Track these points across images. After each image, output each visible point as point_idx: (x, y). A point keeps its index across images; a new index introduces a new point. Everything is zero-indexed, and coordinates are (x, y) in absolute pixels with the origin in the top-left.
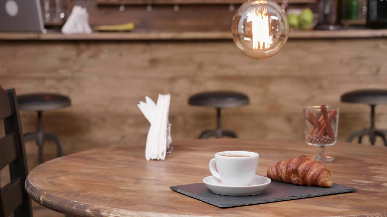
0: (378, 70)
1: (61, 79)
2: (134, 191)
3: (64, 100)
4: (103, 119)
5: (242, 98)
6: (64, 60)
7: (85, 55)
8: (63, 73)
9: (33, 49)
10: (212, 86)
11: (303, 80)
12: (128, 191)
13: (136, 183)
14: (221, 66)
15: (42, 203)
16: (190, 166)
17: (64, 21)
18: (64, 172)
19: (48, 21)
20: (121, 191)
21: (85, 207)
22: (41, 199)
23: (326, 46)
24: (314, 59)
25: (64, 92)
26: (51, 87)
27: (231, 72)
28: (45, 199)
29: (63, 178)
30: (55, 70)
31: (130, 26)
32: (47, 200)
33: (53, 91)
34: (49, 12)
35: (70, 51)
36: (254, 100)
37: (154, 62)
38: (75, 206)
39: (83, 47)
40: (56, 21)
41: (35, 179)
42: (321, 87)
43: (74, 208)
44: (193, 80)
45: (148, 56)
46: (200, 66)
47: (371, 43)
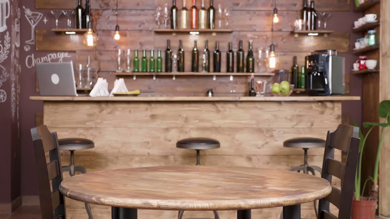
0: (312, 125)
1: (88, 129)
2: (121, 190)
3: (89, 143)
4: (117, 158)
5: (215, 143)
6: (90, 115)
7: (104, 112)
8: (89, 124)
9: (69, 107)
10: (194, 135)
11: (259, 131)
12: (119, 189)
13: (124, 186)
14: (201, 120)
15: (68, 196)
16: (159, 179)
17: (92, 87)
18: (82, 181)
19: (80, 87)
20: (114, 189)
21: (92, 196)
22: (68, 194)
23: (275, 107)
24: (267, 116)
25: (89, 138)
26: (80, 134)
27: (208, 125)
28: (70, 193)
29: (81, 184)
30: (84, 122)
31: (137, 92)
32: (71, 194)
33: (81, 137)
34: (82, 81)
35: (95, 109)
36: (223, 144)
37: (153, 117)
38: (86, 196)
39: (103, 105)
40: (87, 87)
41: (65, 184)
42: (272, 136)
43: (86, 197)
44: (181, 130)
45: (149, 113)
46: (186, 120)
47: (307, 105)
